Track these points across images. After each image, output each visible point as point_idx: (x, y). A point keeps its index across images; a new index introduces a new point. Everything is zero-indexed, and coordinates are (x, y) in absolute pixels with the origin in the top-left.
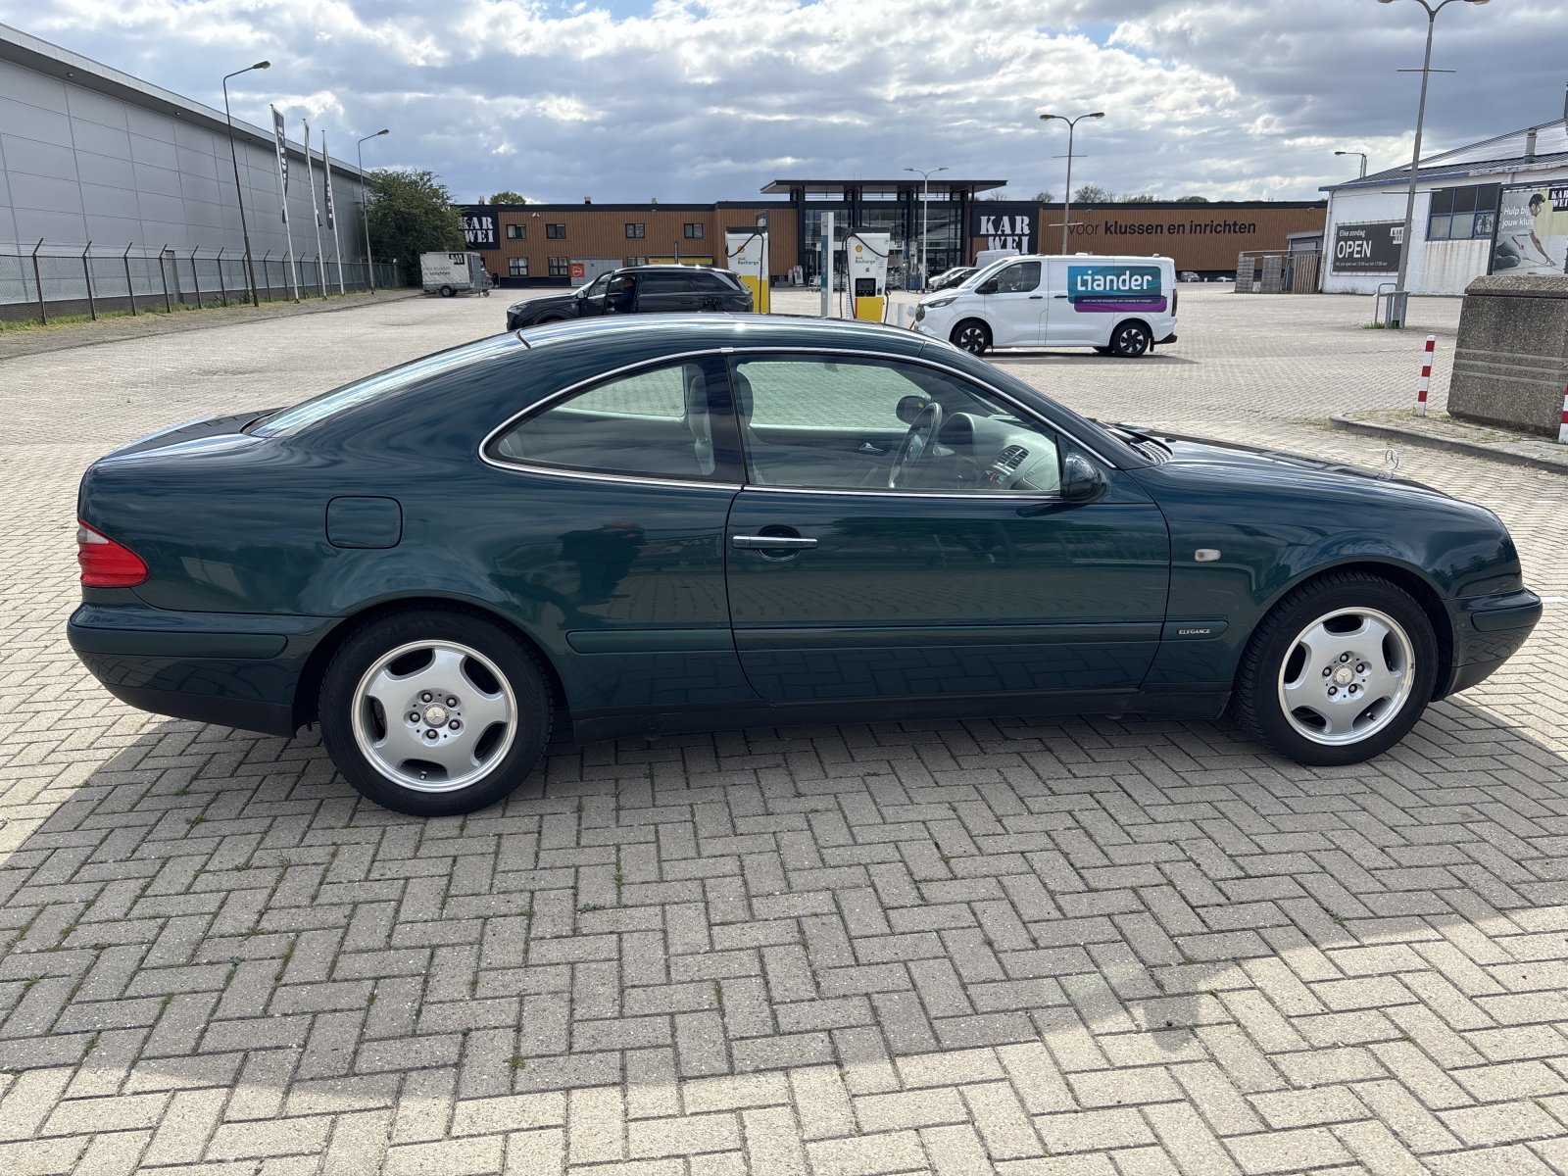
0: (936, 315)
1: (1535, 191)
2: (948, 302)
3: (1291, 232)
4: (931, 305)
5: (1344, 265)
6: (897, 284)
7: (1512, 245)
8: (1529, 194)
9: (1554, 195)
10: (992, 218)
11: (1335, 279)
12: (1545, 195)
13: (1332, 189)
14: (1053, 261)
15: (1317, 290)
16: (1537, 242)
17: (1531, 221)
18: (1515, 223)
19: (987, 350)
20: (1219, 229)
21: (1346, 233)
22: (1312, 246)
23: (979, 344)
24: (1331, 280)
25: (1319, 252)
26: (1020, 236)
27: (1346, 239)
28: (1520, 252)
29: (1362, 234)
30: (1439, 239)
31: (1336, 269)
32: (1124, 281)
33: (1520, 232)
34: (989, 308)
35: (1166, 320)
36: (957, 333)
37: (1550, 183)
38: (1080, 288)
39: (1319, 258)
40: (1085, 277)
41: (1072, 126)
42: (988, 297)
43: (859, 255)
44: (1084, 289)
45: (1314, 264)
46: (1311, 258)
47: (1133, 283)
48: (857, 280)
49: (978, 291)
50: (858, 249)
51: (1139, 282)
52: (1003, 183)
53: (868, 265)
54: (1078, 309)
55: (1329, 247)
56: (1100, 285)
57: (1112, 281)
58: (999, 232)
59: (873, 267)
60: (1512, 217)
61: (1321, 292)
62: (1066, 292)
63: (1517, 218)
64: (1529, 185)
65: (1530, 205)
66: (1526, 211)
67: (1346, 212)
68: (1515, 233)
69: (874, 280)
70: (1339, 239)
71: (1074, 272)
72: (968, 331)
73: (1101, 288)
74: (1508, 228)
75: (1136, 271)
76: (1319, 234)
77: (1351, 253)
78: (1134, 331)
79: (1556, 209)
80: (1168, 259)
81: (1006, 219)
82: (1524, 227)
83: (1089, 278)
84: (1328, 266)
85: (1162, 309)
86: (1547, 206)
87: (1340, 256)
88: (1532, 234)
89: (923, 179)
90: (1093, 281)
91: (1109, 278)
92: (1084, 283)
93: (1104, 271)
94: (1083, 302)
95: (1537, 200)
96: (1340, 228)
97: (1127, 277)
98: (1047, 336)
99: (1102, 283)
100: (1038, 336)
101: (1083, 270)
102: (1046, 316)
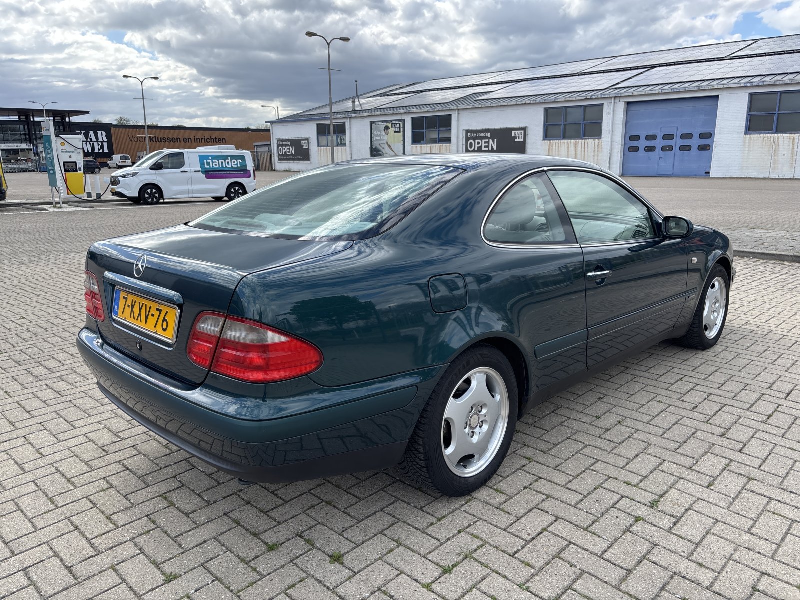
0: (127, 182)
1: (386, 124)
2: (134, 175)
3: (255, 142)
4: (124, 177)
5: (283, 158)
6: (31, 168)
7: (379, 147)
8: (383, 126)
9: (394, 126)
10: (83, 132)
11: (280, 164)
12: (390, 126)
13: (272, 123)
14: (190, 152)
15: (272, 170)
16: (390, 146)
17: (386, 137)
18: (379, 138)
19: (161, 201)
20: (208, 140)
21: (281, 143)
22: (266, 149)
23: (156, 198)
24: (279, 165)
25: (270, 152)
26: (102, 142)
27: (282, 146)
28: (383, 151)
29: (289, 143)
30: (323, 146)
31: (280, 160)
32: (228, 163)
33: (382, 142)
34: (159, 178)
35: (252, 182)
36: (142, 192)
37: (391, 121)
38: (207, 167)
39: (271, 155)
40: (208, 161)
41: (142, 83)
42: (157, 172)
43: (64, 148)
44: (209, 167)
45: (269, 157)
46: (267, 155)
47: (233, 164)
48: (64, 163)
49: (151, 169)
50: (62, 144)
51: (236, 163)
52: (88, 113)
53: (71, 154)
54: (208, 177)
55: (275, 148)
56: (216, 165)
57: (222, 163)
58: (89, 140)
59: (73, 155)
60: (377, 136)
61: (274, 170)
62: (200, 169)
63: (380, 136)
64: (383, 122)
65: (385, 130)
66: (383, 133)
67: (280, 133)
68: (380, 142)
69: (76, 163)
70: (279, 146)
71: (202, 158)
72: (149, 191)
73: (218, 167)
74: (377, 140)
75: (233, 157)
76: (269, 143)
77: (286, 153)
78: (237, 188)
79: (395, 132)
80: (247, 152)
81: (92, 133)
82: (384, 140)
83: (211, 161)
84: (275, 158)
85: (249, 177)
86: (392, 131)
87: (281, 154)
88: (387, 143)
89: (43, 108)
90: (213, 163)
91: (220, 161)
92: (208, 164)
93: (218, 158)
94: (211, 174)
95: (387, 128)
96: (278, 141)
97: (229, 161)
98: (193, 192)
99: (217, 164)
100: (188, 192)
101: (207, 157)
102: (191, 181)
